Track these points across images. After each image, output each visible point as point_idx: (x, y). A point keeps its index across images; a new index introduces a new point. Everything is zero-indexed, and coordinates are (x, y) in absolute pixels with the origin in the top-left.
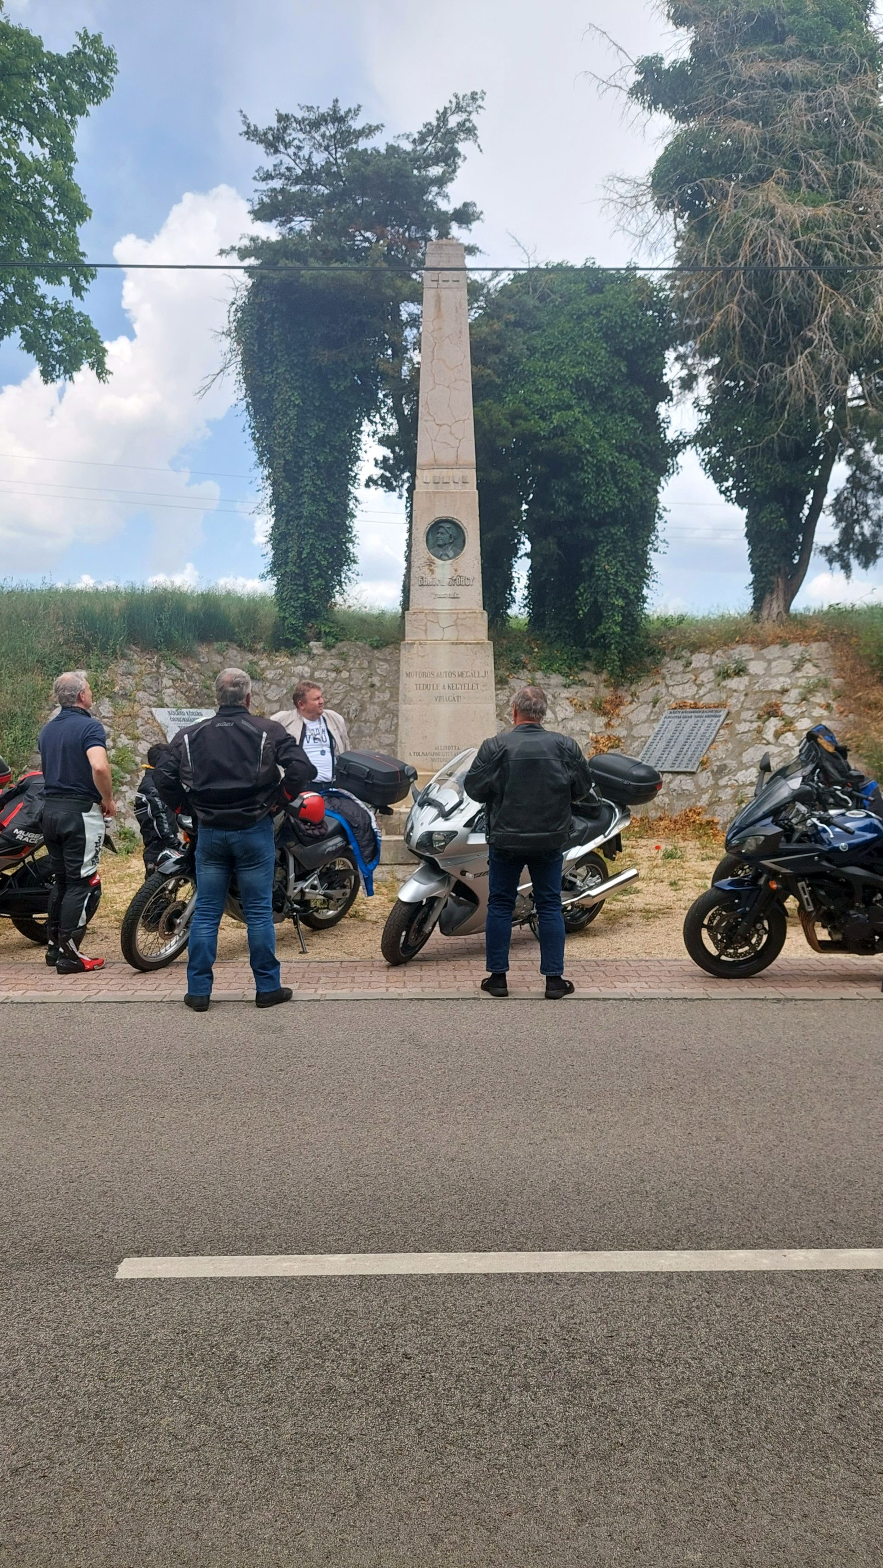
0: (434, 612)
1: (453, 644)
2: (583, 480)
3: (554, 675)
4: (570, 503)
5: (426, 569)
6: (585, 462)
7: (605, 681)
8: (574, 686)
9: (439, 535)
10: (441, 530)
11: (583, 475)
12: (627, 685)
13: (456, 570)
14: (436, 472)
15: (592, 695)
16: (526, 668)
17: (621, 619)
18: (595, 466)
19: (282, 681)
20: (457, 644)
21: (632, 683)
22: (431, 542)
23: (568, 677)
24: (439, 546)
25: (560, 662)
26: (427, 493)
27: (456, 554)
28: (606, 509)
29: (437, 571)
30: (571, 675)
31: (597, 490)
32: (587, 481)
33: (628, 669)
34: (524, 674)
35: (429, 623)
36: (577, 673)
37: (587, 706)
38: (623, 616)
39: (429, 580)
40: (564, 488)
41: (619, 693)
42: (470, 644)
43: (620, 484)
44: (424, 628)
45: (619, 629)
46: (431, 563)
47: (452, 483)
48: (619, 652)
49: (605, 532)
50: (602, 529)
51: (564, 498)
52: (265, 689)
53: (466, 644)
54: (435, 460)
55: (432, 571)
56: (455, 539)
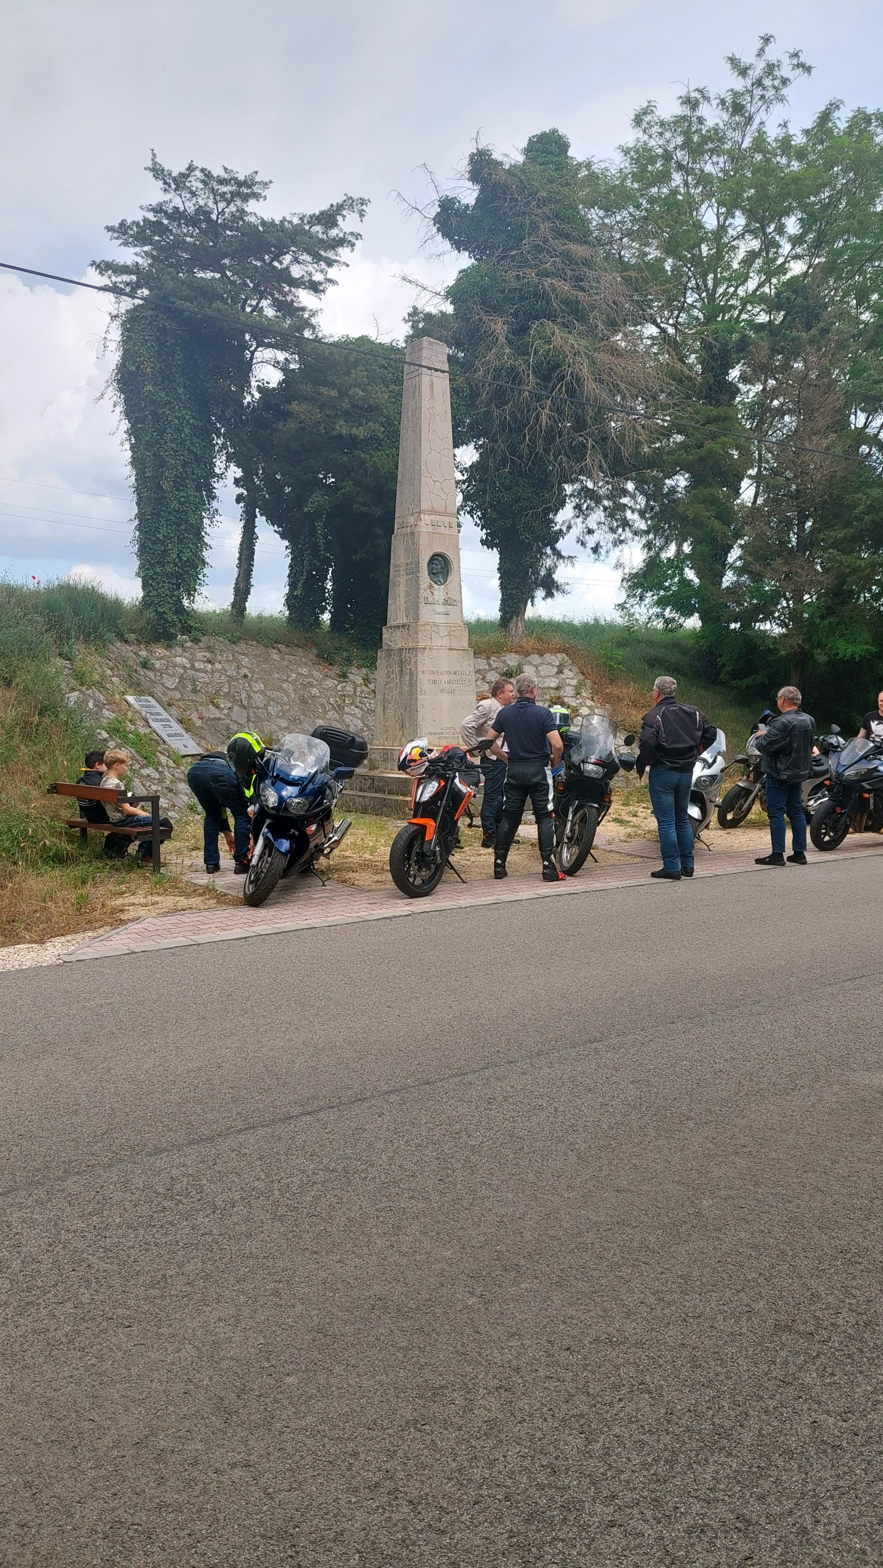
0: (434, 624)
5: (428, 592)
9: (434, 566)
10: (436, 562)
13: (447, 594)
20: (451, 649)
22: (431, 571)
24: (435, 574)
26: (427, 532)
27: (445, 581)
29: (435, 593)
35: (432, 633)
39: (431, 600)
42: (459, 650)
44: (430, 636)
46: (431, 587)
54: (432, 508)
55: (432, 593)
56: (443, 569)
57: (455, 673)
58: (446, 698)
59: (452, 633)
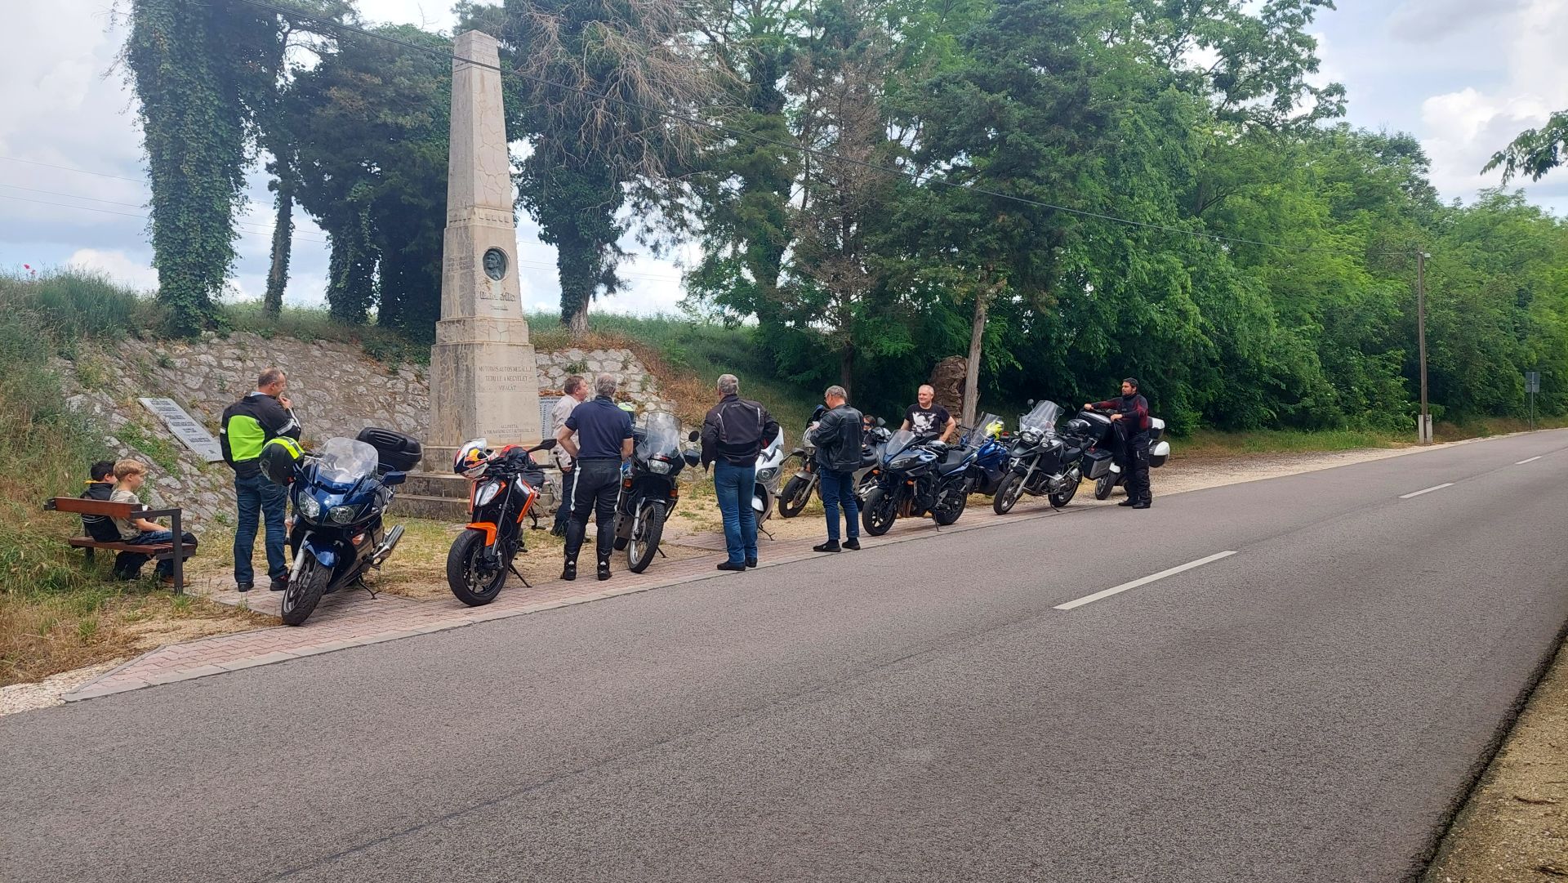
0: (494, 321)
5: (485, 286)
9: (491, 260)
10: (492, 257)
13: (505, 289)
20: (510, 345)
22: (487, 267)
24: (491, 269)
27: (502, 276)
29: (492, 288)
35: (489, 329)
39: (487, 295)
46: (487, 284)
47: (498, 222)
53: (515, 345)
55: (488, 289)
56: (500, 264)
57: (515, 369)
58: (506, 396)
59: (511, 328)
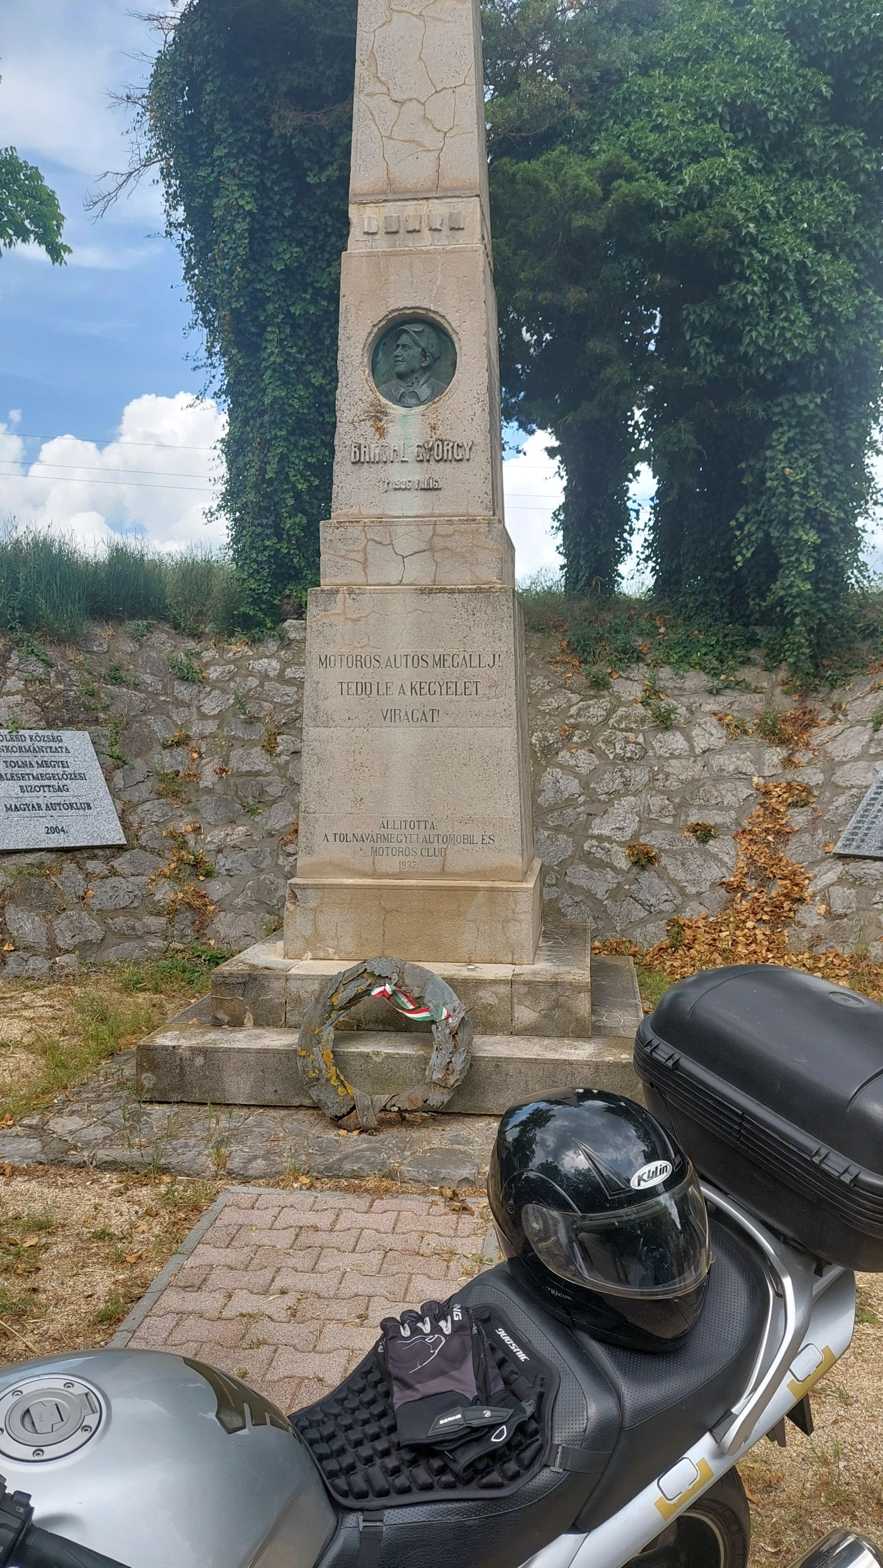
0: (383, 521)
1: (422, 591)
2: (744, 297)
3: (692, 673)
4: (718, 351)
5: (367, 428)
6: (746, 260)
7: (784, 683)
8: (728, 691)
9: (399, 352)
10: (404, 339)
11: (743, 287)
12: (824, 690)
13: (434, 428)
14: (391, 209)
15: (759, 707)
16: (643, 660)
17: (812, 567)
18: (766, 269)
19: (232, 684)
20: (431, 591)
21: (833, 687)
22: (382, 368)
23: (716, 675)
24: (401, 376)
25: (704, 650)
26: (370, 255)
27: (437, 392)
28: (788, 356)
29: (394, 430)
30: (723, 673)
31: (771, 320)
32: (750, 298)
33: (826, 662)
34: (640, 671)
35: (371, 546)
36: (733, 669)
37: (751, 729)
38: (817, 562)
39: (375, 450)
40: (706, 317)
41: (810, 704)
42: (460, 592)
43: (816, 308)
44: (360, 557)
45: (809, 586)
46: (378, 416)
47: (426, 232)
48: (811, 631)
49: (786, 406)
50: (779, 400)
51: (707, 339)
52: (202, 696)
53: (452, 592)
54: (390, 182)
55: (381, 432)
56: (436, 360)
57: (441, 661)
58: (404, 737)
59: (439, 543)
